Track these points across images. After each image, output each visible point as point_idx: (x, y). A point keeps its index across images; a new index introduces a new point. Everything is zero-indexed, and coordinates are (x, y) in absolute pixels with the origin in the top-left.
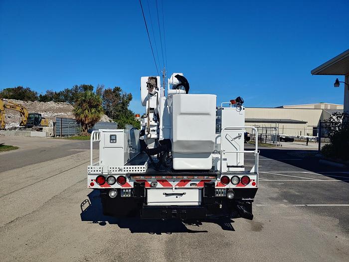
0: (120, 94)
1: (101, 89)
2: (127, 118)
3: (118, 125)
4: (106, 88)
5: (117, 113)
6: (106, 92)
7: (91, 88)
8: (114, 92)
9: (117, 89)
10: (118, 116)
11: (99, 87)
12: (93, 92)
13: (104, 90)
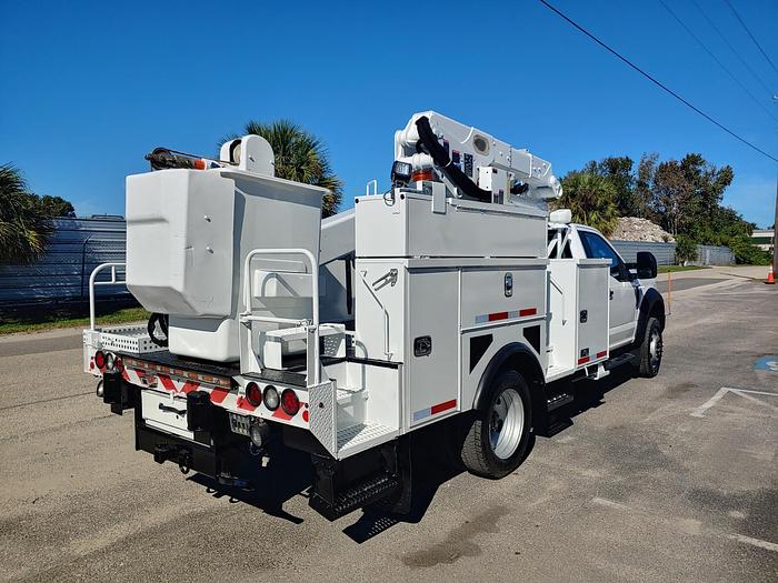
0: (698, 172)
1: (650, 163)
2: (716, 230)
3: (677, 250)
4: (664, 159)
5: (689, 219)
6: (663, 168)
7: (627, 163)
8: (684, 167)
9: (694, 160)
10: (690, 225)
11: (646, 160)
12: (630, 173)
13: (657, 164)
